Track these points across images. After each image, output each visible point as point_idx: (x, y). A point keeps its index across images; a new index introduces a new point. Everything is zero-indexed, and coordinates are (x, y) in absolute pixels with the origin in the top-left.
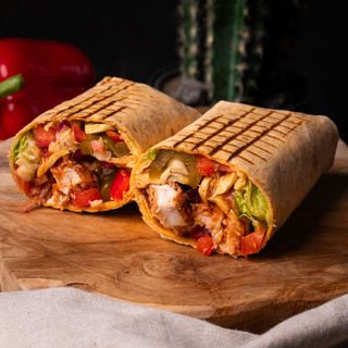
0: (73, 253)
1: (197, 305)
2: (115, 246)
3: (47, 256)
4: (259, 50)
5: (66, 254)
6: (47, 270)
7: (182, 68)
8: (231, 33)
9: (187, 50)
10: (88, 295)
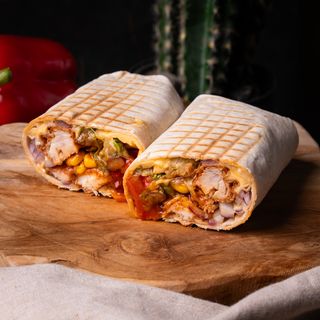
0: (57, 232)
1: (171, 280)
2: (96, 226)
3: (33, 235)
4: (228, 46)
5: (51, 233)
6: (33, 248)
7: (157, 63)
8: (202, 30)
9: (161, 46)
10: (70, 271)
